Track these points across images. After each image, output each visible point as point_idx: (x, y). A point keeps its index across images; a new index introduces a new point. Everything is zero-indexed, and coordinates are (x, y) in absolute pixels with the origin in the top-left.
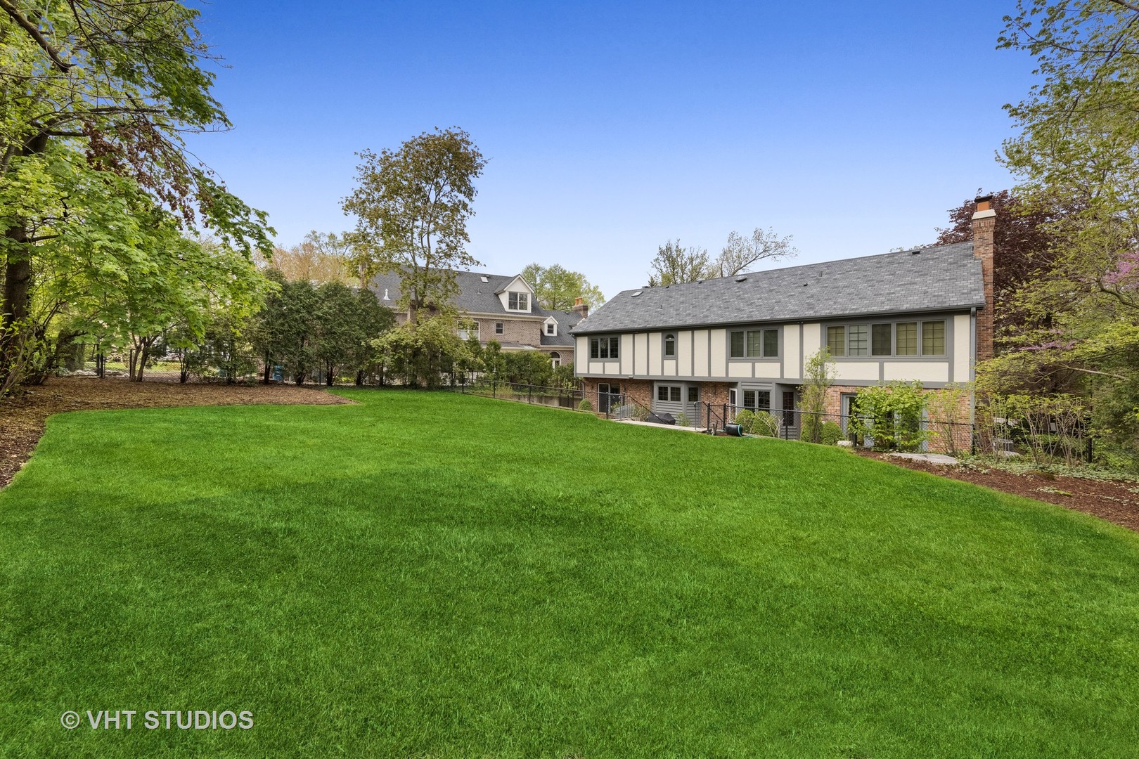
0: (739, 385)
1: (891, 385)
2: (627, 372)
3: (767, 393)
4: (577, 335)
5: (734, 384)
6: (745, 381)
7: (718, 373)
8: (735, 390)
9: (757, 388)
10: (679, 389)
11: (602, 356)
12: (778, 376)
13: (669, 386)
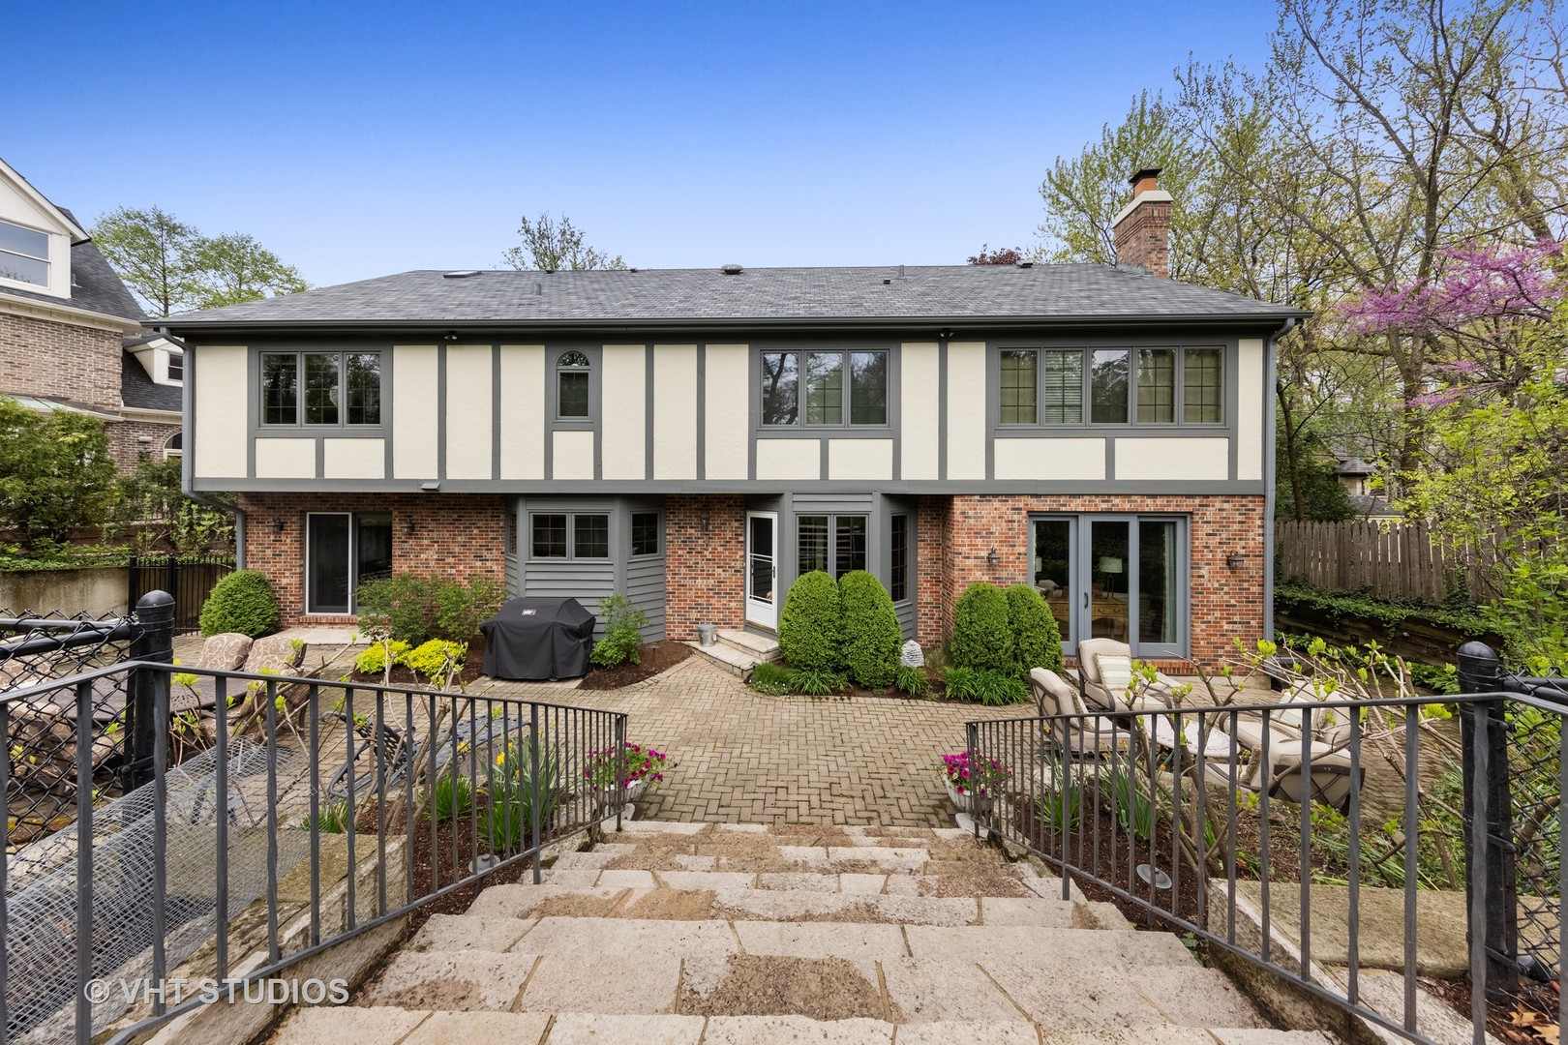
0: (786, 501)
1: (1130, 490)
2: (416, 468)
3: (860, 522)
4: (197, 336)
5: (769, 500)
6: (802, 489)
7: (727, 469)
8: (773, 516)
9: (833, 508)
10: (602, 521)
11: (313, 418)
12: (887, 474)
13: (571, 512)
